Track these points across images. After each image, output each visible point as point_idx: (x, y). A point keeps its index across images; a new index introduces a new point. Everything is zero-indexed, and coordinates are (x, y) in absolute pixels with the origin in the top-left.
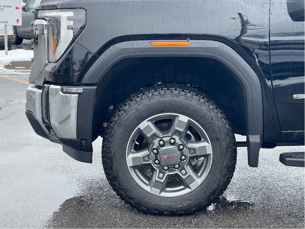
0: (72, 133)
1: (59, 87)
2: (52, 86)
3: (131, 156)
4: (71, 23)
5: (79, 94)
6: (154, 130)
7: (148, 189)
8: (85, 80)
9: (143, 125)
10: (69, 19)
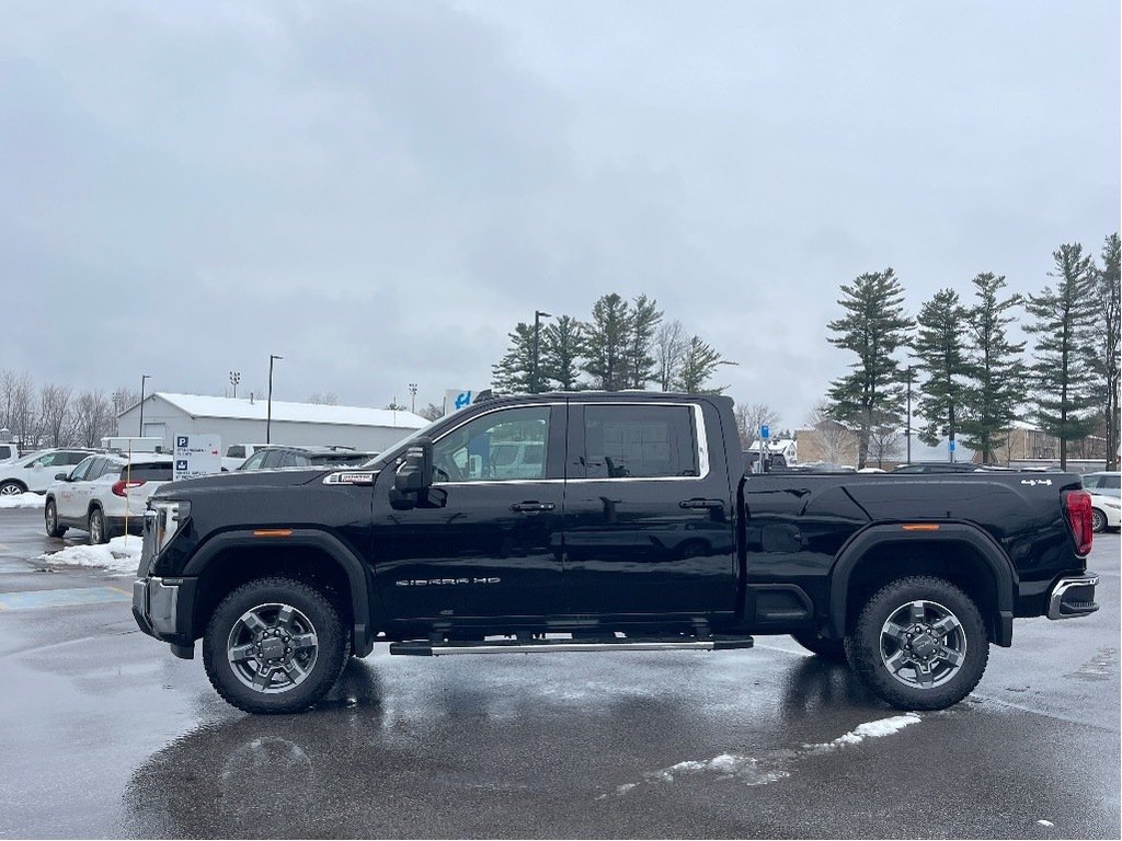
0: (171, 626)
1: (160, 579)
2: (154, 578)
3: (233, 649)
4: (176, 514)
5: (180, 585)
6: (258, 621)
7: (250, 685)
8: (185, 571)
9: (245, 617)
10: (175, 511)
